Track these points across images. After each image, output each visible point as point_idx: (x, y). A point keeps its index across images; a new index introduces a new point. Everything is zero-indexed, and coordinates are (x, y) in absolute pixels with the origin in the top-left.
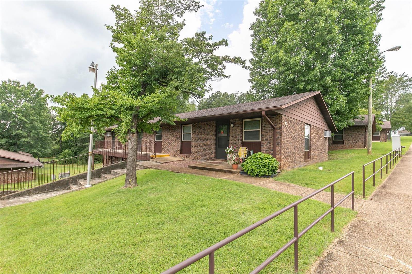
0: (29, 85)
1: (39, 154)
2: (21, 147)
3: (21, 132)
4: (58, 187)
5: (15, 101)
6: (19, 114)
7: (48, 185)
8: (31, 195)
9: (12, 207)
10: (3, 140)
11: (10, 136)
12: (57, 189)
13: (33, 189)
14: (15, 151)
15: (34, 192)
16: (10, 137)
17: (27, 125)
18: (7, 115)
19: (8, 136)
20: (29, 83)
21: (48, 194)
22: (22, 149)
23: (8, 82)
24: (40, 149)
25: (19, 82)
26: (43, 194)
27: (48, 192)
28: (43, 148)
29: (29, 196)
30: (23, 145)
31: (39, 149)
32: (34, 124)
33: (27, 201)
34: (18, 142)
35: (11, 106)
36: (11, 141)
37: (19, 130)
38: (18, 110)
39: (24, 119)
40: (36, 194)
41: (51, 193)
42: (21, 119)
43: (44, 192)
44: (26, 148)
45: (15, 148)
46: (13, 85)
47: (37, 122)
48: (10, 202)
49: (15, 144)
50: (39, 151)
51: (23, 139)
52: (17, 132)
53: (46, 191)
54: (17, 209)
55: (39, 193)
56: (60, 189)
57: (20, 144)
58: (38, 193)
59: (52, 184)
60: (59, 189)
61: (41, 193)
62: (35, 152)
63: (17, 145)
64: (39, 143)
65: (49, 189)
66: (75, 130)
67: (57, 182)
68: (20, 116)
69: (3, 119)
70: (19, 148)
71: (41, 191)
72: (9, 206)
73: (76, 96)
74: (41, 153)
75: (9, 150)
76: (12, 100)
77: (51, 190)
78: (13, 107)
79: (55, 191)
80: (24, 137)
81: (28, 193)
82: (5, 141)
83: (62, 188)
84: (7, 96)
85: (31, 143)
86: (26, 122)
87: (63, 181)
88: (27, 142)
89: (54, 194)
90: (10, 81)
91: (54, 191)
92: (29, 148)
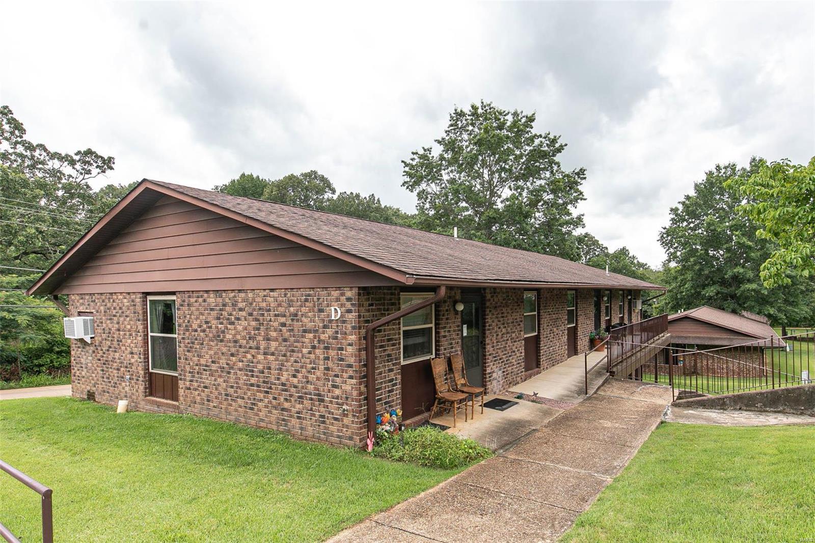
0: (753, 164)
1: (780, 319)
2: (744, 303)
3: (741, 270)
4: (786, 405)
5: (728, 206)
6: (737, 233)
7: (762, 394)
8: (725, 410)
9: (684, 425)
10: (712, 289)
11: (723, 281)
12: (784, 409)
13: (730, 398)
14: (734, 312)
15: (732, 404)
16: (723, 283)
17: (752, 254)
18: (717, 238)
19: (720, 280)
20: (754, 159)
21: (761, 417)
22: (745, 306)
23: (715, 171)
24: (783, 307)
25: (734, 165)
26: (750, 413)
27: (761, 411)
28: (791, 304)
29: (722, 411)
30: (747, 298)
31: (779, 307)
32: (767, 249)
33: (714, 422)
34: (738, 293)
35: (722, 220)
36: (725, 290)
37: (739, 267)
38: (735, 225)
39: (745, 240)
40: (735, 409)
41: (768, 416)
42: (740, 244)
43: (753, 409)
44: (753, 304)
45: (731, 304)
46: (724, 175)
47: (773, 245)
48: (687, 414)
49: (733, 297)
50: (779, 310)
51: (747, 286)
52: (735, 270)
53: (757, 407)
54: (688, 432)
55: (743, 410)
56: (792, 411)
57: (741, 295)
58: (740, 409)
59: (771, 393)
60: (788, 410)
61: (746, 411)
62: (772, 313)
63: (737, 298)
64: (778, 292)
65: (765, 406)
66: (793, 256)
67: (783, 390)
68: (739, 237)
69: (711, 246)
70: (740, 305)
71: (747, 406)
72: (681, 421)
73: (792, 165)
74: (785, 315)
75: (723, 309)
76: (724, 206)
77: (768, 409)
78: (727, 220)
79: (779, 412)
80: (749, 281)
81: (720, 404)
82: (715, 291)
83: (796, 409)
84: (715, 199)
85: (763, 292)
86: (750, 247)
87: (797, 392)
88: (754, 290)
89: (772, 419)
90: (718, 168)
91: (775, 412)
92: (760, 304)
